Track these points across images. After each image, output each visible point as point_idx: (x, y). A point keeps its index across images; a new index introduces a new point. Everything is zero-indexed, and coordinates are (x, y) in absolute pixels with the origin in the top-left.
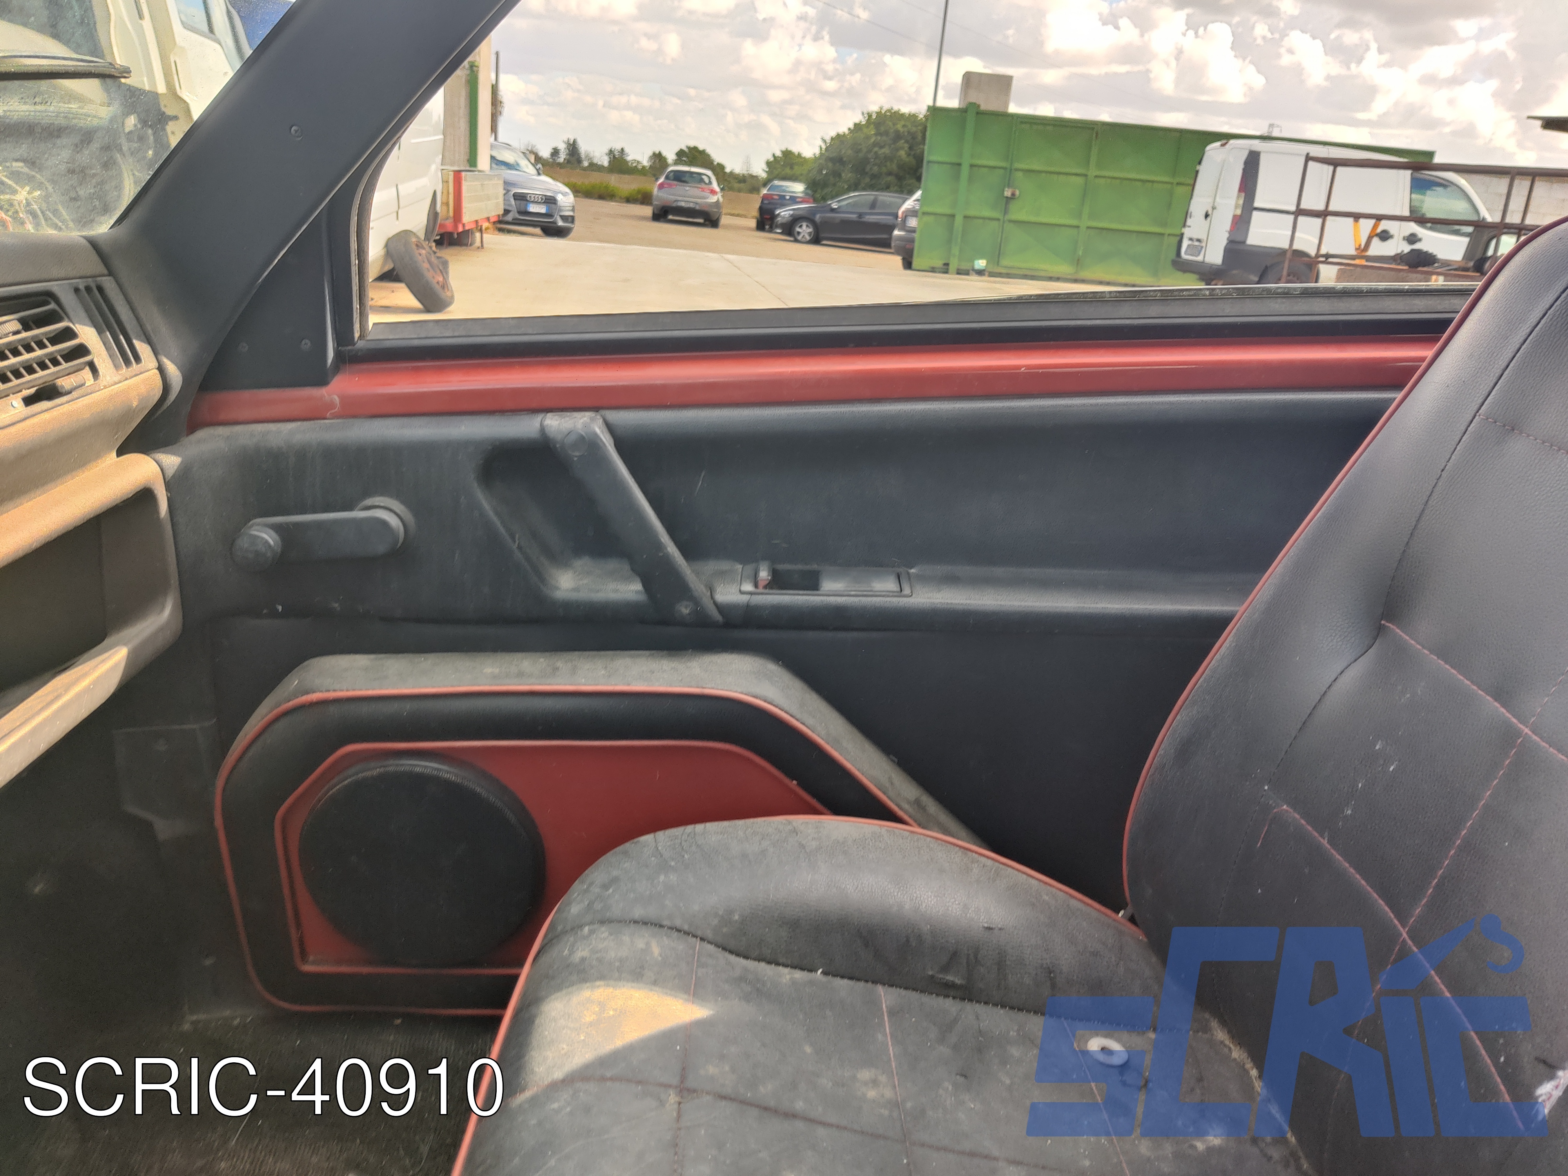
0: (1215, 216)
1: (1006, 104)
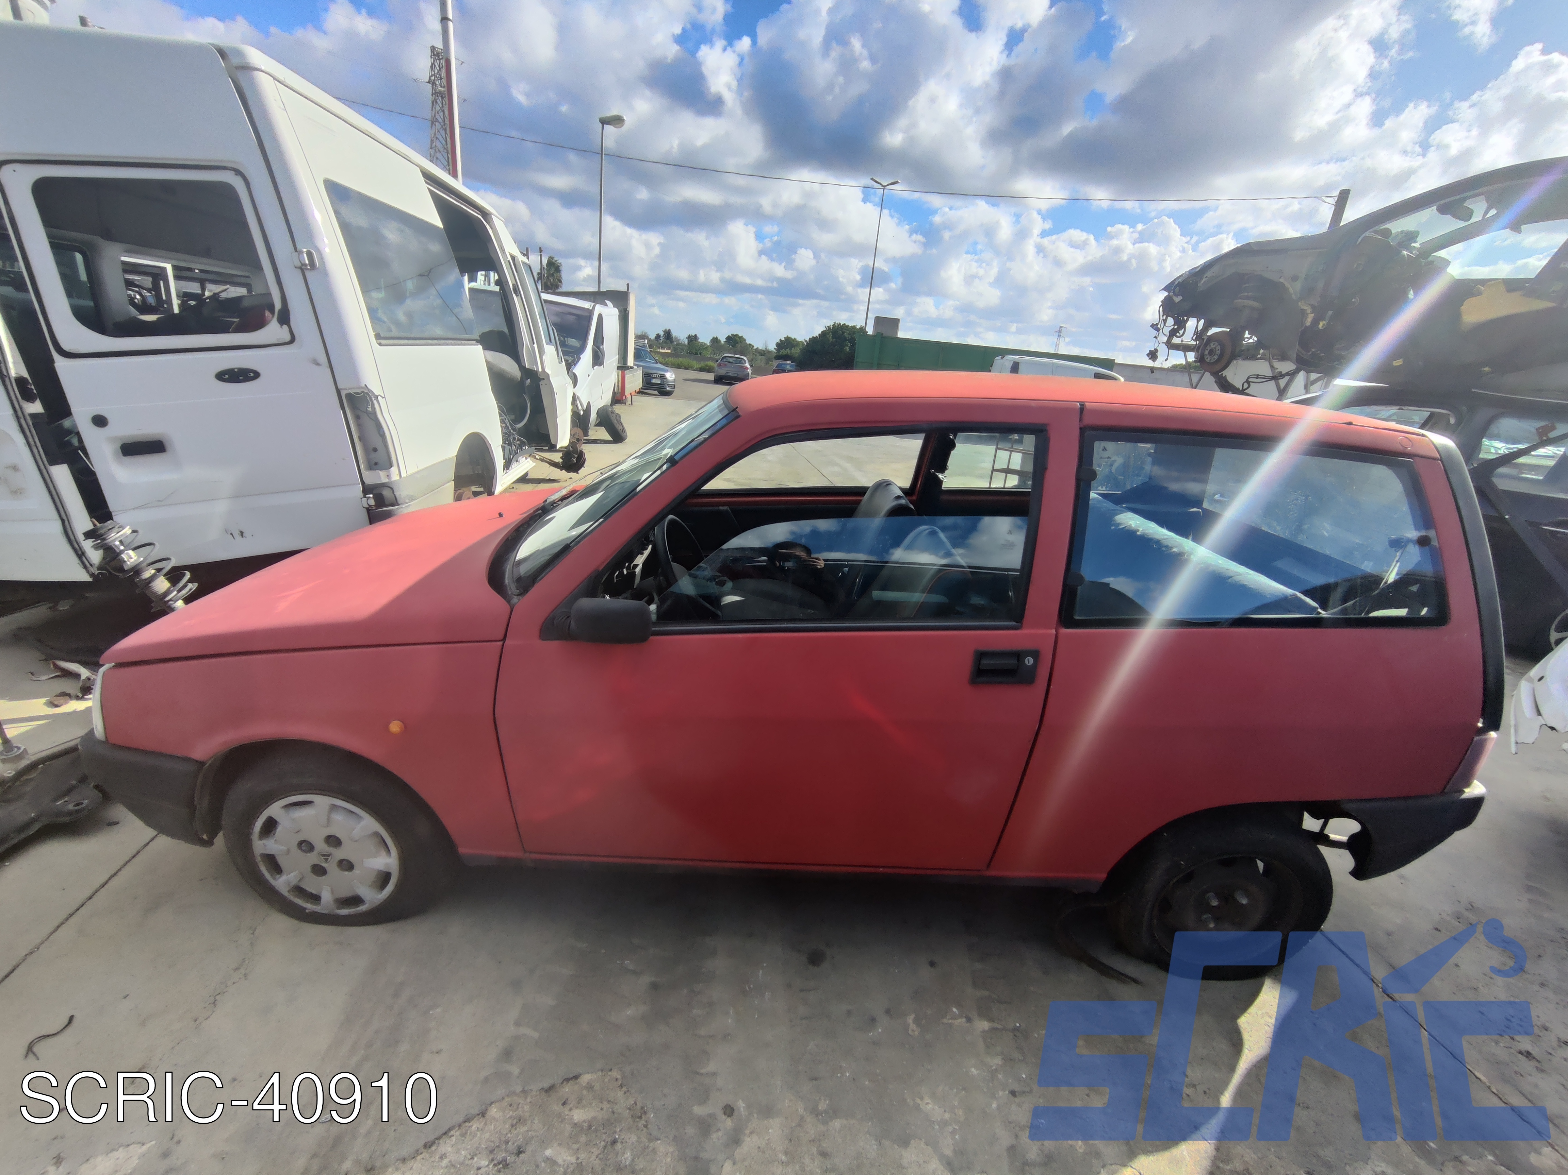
1: (896, 333)
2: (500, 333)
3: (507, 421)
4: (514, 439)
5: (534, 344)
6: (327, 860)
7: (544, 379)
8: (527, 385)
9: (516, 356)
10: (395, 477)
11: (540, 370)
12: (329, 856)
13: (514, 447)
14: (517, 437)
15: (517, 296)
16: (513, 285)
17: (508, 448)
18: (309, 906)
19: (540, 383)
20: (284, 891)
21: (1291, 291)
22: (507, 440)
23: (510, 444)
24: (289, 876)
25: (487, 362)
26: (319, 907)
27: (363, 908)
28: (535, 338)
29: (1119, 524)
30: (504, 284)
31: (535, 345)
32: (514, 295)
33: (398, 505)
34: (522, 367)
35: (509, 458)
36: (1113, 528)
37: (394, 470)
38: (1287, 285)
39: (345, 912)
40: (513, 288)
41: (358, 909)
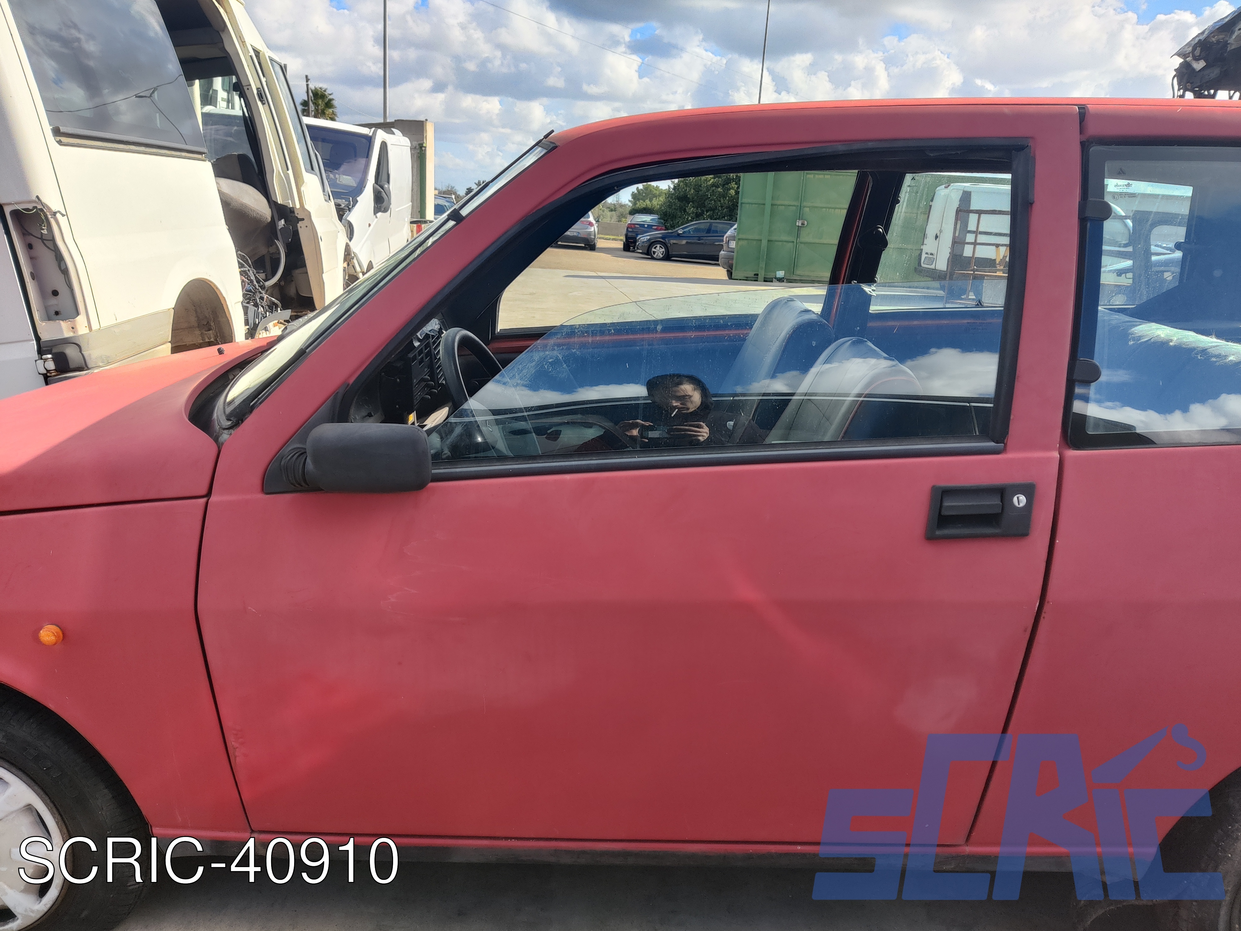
0: (942, 237)
2: (242, 158)
3: (251, 274)
4: (262, 298)
5: (288, 170)
7: (303, 219)
8: (280, 228)
9: (264, 188)
10: (82, 329)
11: (298, 206)
13: (261, 309)
14: (265, 296)
15: (263, 104)
16: (258, 89)
17: (252, 308)
19: (299, 225)
22: (249, 297)
23: (256, 305)
25: (220, 192)
28: (290, 161)
29: (1140, 337)
30: (245, 88)
31: (290, 172)
32: (259, 103)
33: (88, 369)
34: (272, 203)
35: (255, 324)
36: (1131, 343)
37: (81, 320)
40: (258, 94)
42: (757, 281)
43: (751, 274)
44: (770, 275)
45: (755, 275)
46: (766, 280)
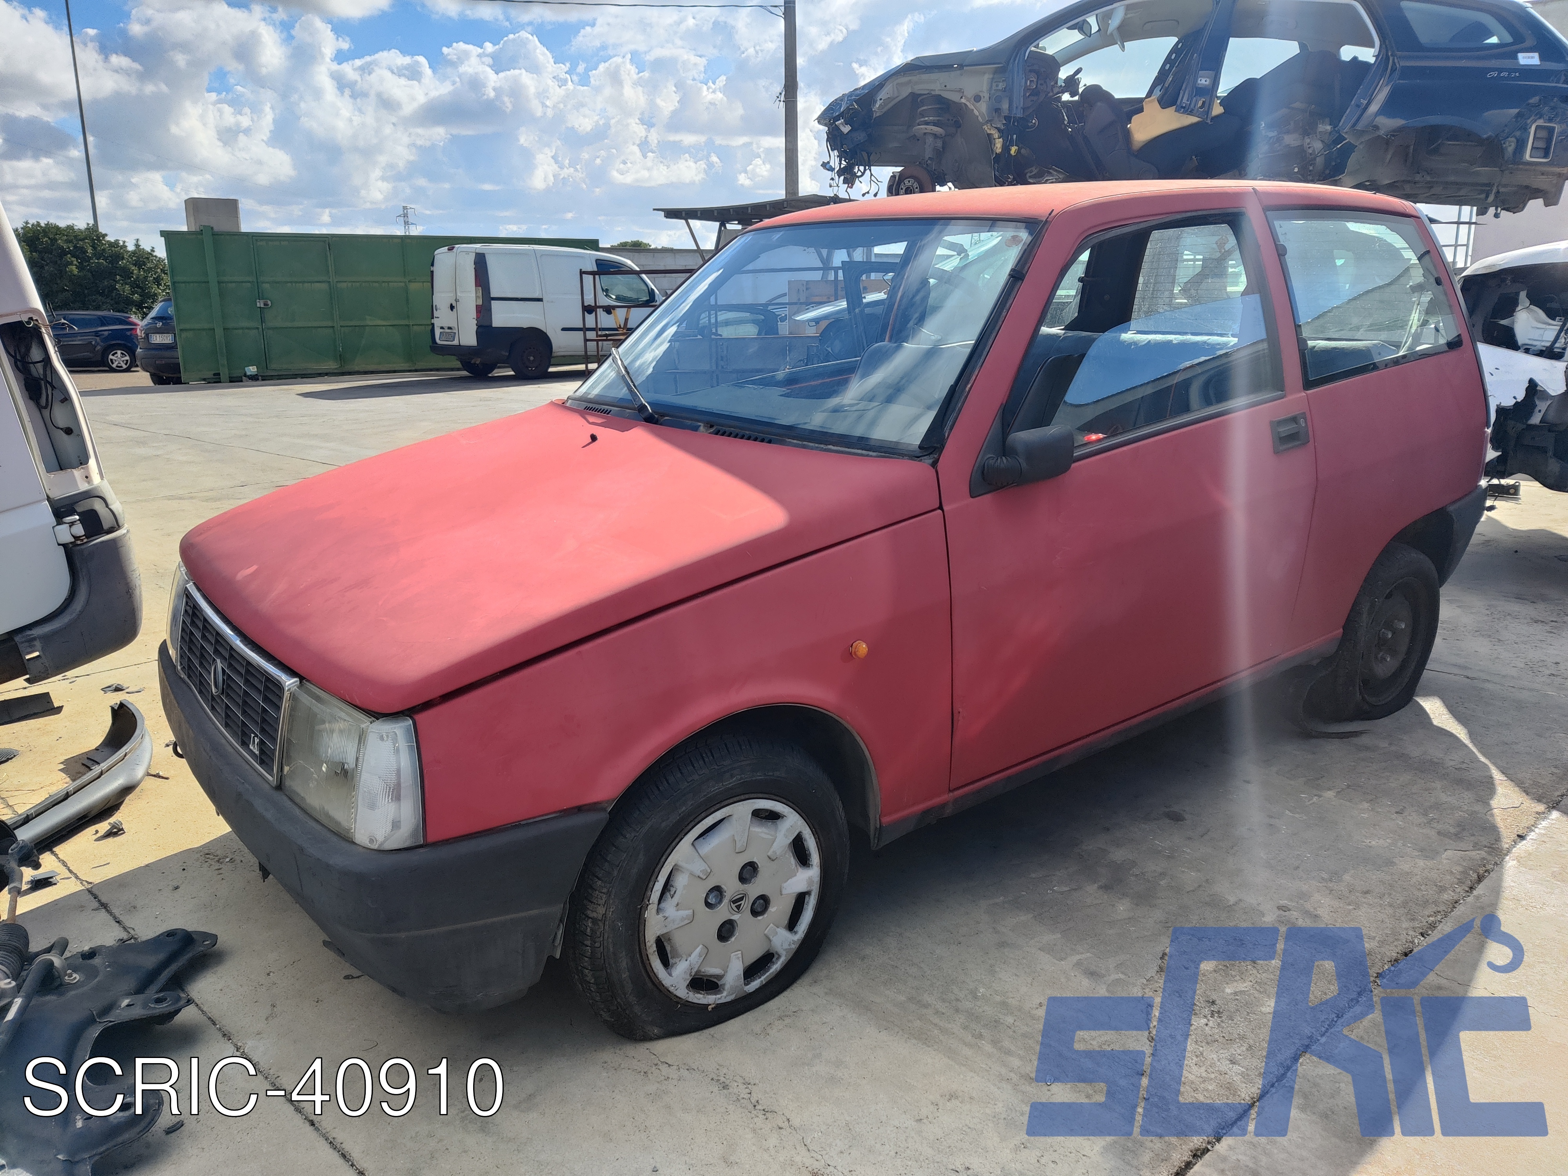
0: (460, 307)
1: (237, 224)
6: (738, 907)
10: (96, 476)
12: (741, 899)
18: (709, 999)
20: (682, 991)
21: (976, 112)
24: (689, 959)
26: (725, 994)
27: (776, 967)
33: (119, 528)
37: (93, 465)
38: (971, 106)
39: (755, 984)
41: (771, 971)
42: (220, 382)
43: (209, 374)
44: (237, 373)
45: (214, 375)
46: (233, 380)
